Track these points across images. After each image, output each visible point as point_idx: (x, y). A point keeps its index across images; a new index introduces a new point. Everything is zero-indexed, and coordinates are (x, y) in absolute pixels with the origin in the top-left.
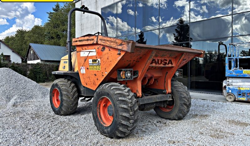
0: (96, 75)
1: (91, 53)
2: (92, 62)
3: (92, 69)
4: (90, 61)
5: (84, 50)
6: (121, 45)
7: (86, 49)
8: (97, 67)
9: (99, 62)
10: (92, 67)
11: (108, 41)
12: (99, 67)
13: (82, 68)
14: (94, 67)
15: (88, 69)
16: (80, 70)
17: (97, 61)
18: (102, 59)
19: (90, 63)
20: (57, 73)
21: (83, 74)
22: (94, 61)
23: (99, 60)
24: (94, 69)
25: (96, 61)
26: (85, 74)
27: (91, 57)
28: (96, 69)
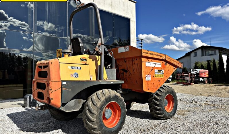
0: (159, 81)
1: (156, 65)
2: (157, 72)
3: (157, 77)
4: (156, 71)
5: (150, 61)
6: (178, 64)
7: (152, 61)
8: (161, 75)
9: (163, 72)
10: (157, 75)
11: (172, 60)
12: (163, 75)
13: (148, 76)
14: (159, 75)
15: (154, 76)
16: (145, 78)
17: (162, 71)
18: (165, 70)
19: (155, 72)
20: (113, 82)
21: (148, 81)
22: (159, 71)
23: (163, 70)
24: (159, 77)
25: (160, 71)
26: (150, 81)
27: (157, 68)
28: (160, 77)
